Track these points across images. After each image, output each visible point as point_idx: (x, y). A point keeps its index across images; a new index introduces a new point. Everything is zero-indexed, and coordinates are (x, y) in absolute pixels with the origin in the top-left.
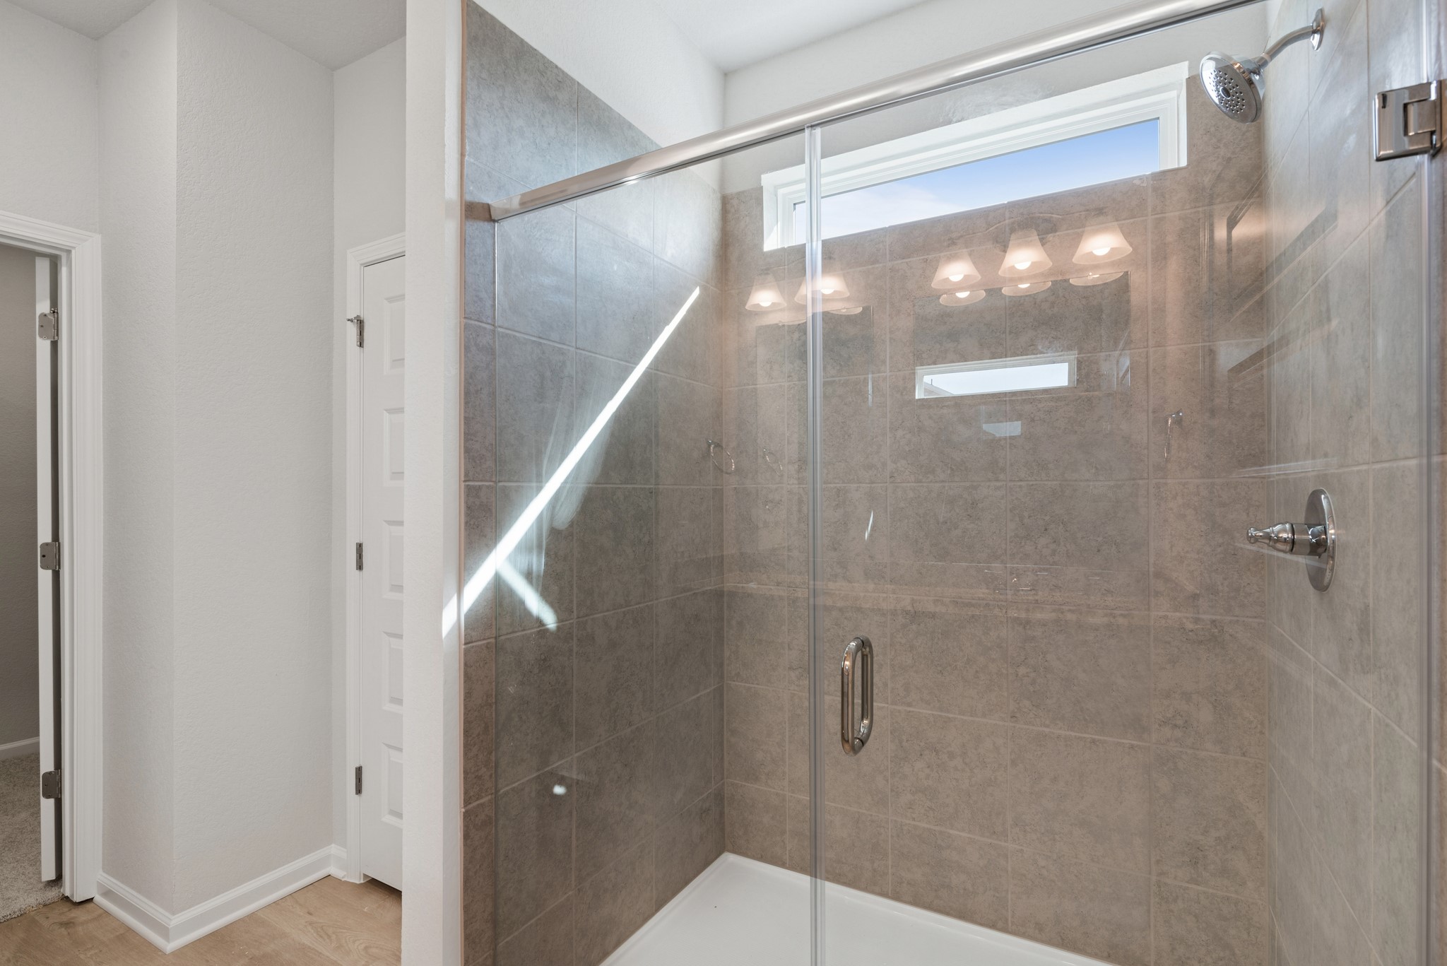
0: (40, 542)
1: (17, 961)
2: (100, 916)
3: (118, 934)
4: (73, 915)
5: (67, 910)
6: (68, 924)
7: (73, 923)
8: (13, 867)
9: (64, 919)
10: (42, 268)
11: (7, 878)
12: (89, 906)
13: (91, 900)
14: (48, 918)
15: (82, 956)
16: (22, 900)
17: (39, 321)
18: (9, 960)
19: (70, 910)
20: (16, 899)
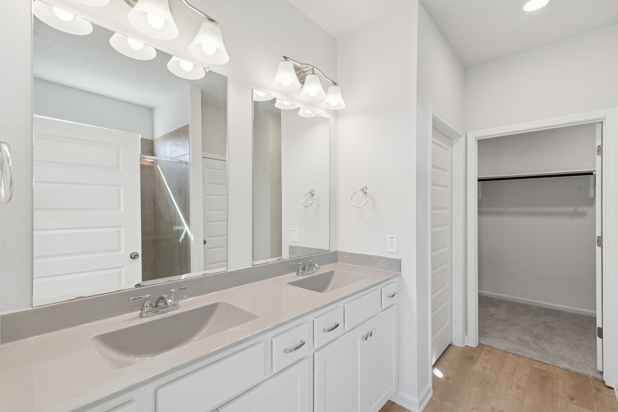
0: (597, 236)
1: (574, 388)
2: (612, 396)
3: (613, 407)
4: (603, 389)
5: (602, 385)
6: (598, 390)
7: (601, 391)
8: (594, 359)
9: (599, 387)
10: (598, 127)
11: (589, 361)
12: (611, 390)
13: (613, 389)
14: (594, 383)
15: (594, 403)
16: (588, 371)
17: (597, 149)
18: (571, 386)
19: (603, 386)
20: (587, 370)
